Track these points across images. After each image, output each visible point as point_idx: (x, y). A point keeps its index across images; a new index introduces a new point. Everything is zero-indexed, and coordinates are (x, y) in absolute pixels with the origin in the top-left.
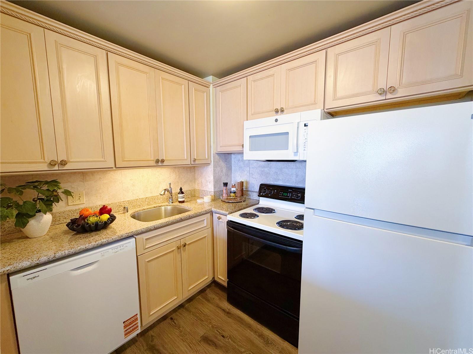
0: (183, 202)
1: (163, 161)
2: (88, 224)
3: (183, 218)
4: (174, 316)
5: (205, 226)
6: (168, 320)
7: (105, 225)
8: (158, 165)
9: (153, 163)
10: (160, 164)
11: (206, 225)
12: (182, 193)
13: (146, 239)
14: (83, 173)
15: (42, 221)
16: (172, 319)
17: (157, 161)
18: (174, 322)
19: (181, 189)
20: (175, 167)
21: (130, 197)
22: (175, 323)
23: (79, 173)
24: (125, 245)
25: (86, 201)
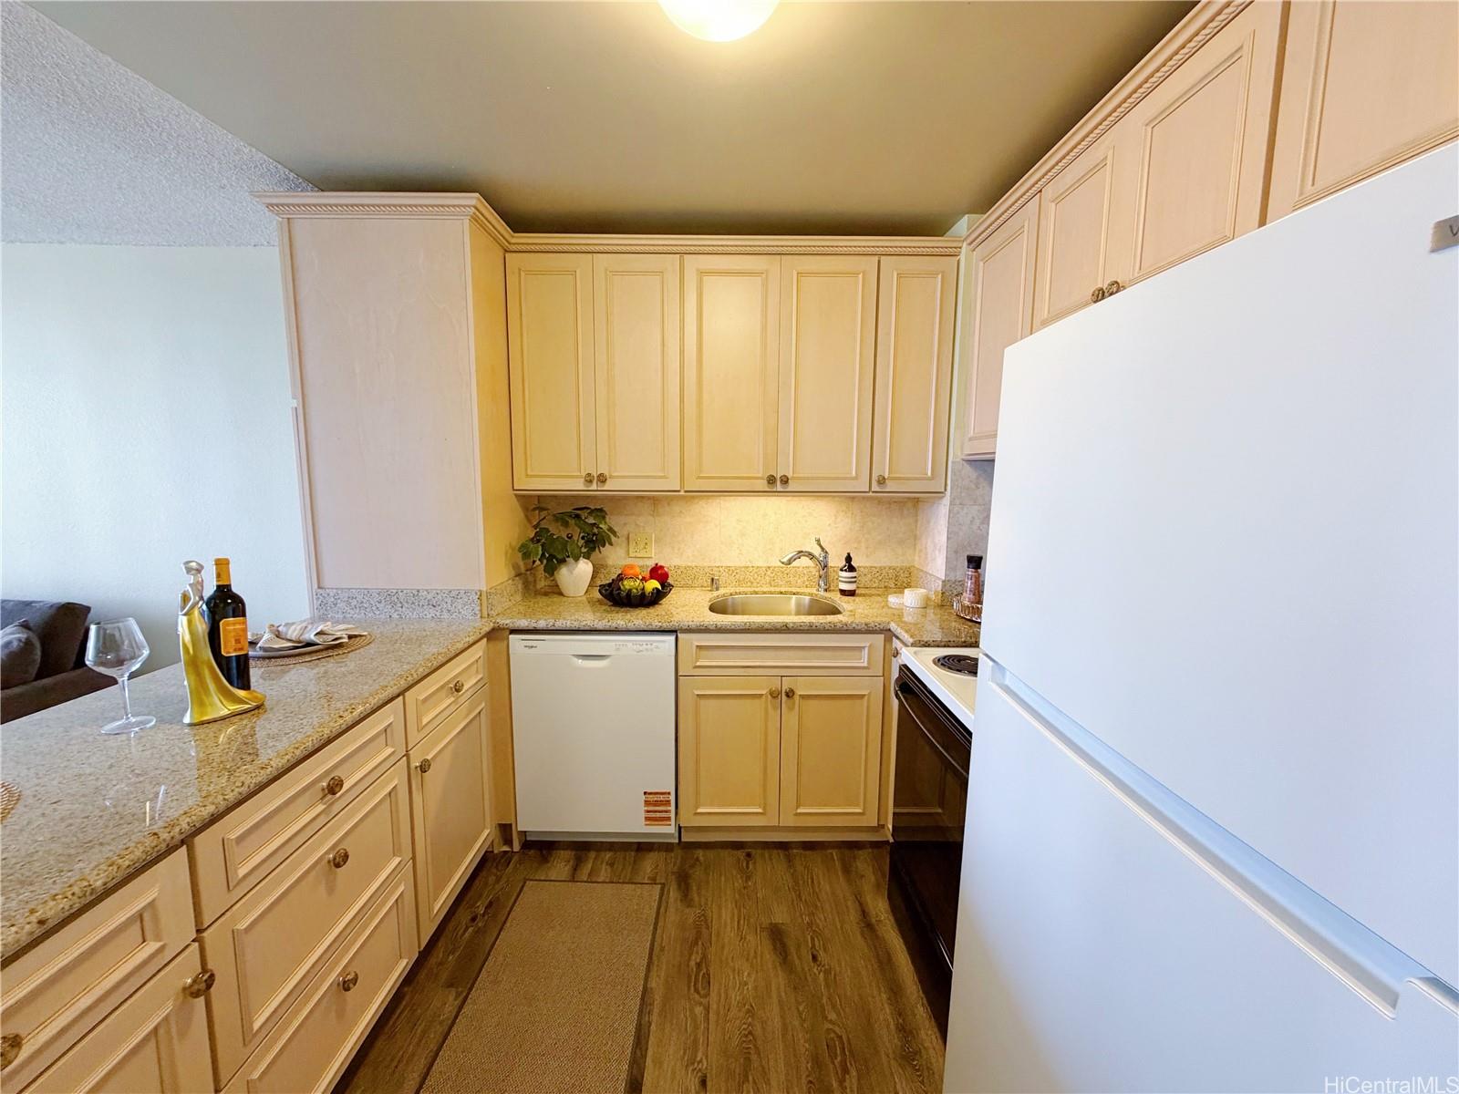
0: (851, 593)
1: (785, 481)
2: (619, 589)
3: (791, 625)
4: (756, 853)
5: (862, 665)
6: (741, 854)
7: (653, 600)
8: (775, 490)
9: (762, 485)
10: (779, 487)
11: (865, 665)
12: (851, 569)
13: (697, 646)
14: (653, 498)
15: (574, 572)
16: (749, 855)
17: (771, 480)
18: (748, 864)
19: (849, 559)
20: (853, 498)
21: (733, 559)
22: (748, 867)
23: (649, 498)
24: (654, 644)
25: (655, 553)
